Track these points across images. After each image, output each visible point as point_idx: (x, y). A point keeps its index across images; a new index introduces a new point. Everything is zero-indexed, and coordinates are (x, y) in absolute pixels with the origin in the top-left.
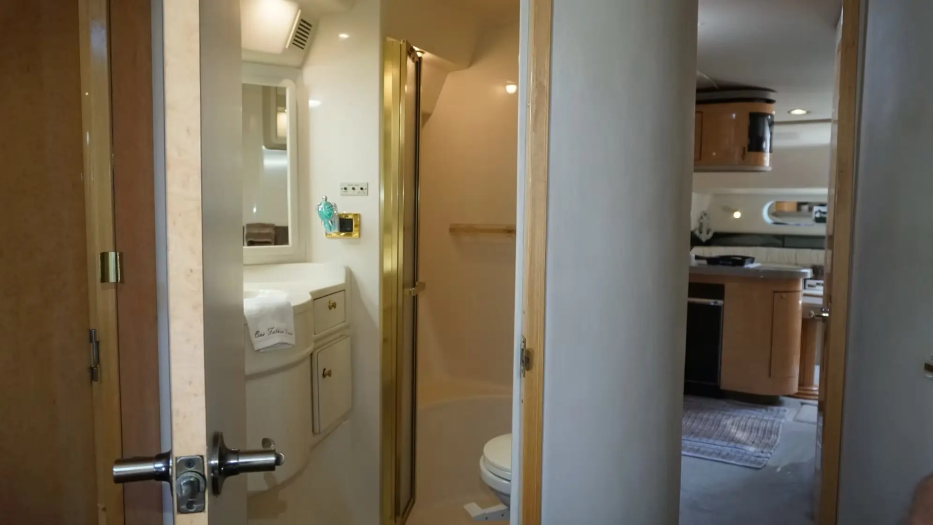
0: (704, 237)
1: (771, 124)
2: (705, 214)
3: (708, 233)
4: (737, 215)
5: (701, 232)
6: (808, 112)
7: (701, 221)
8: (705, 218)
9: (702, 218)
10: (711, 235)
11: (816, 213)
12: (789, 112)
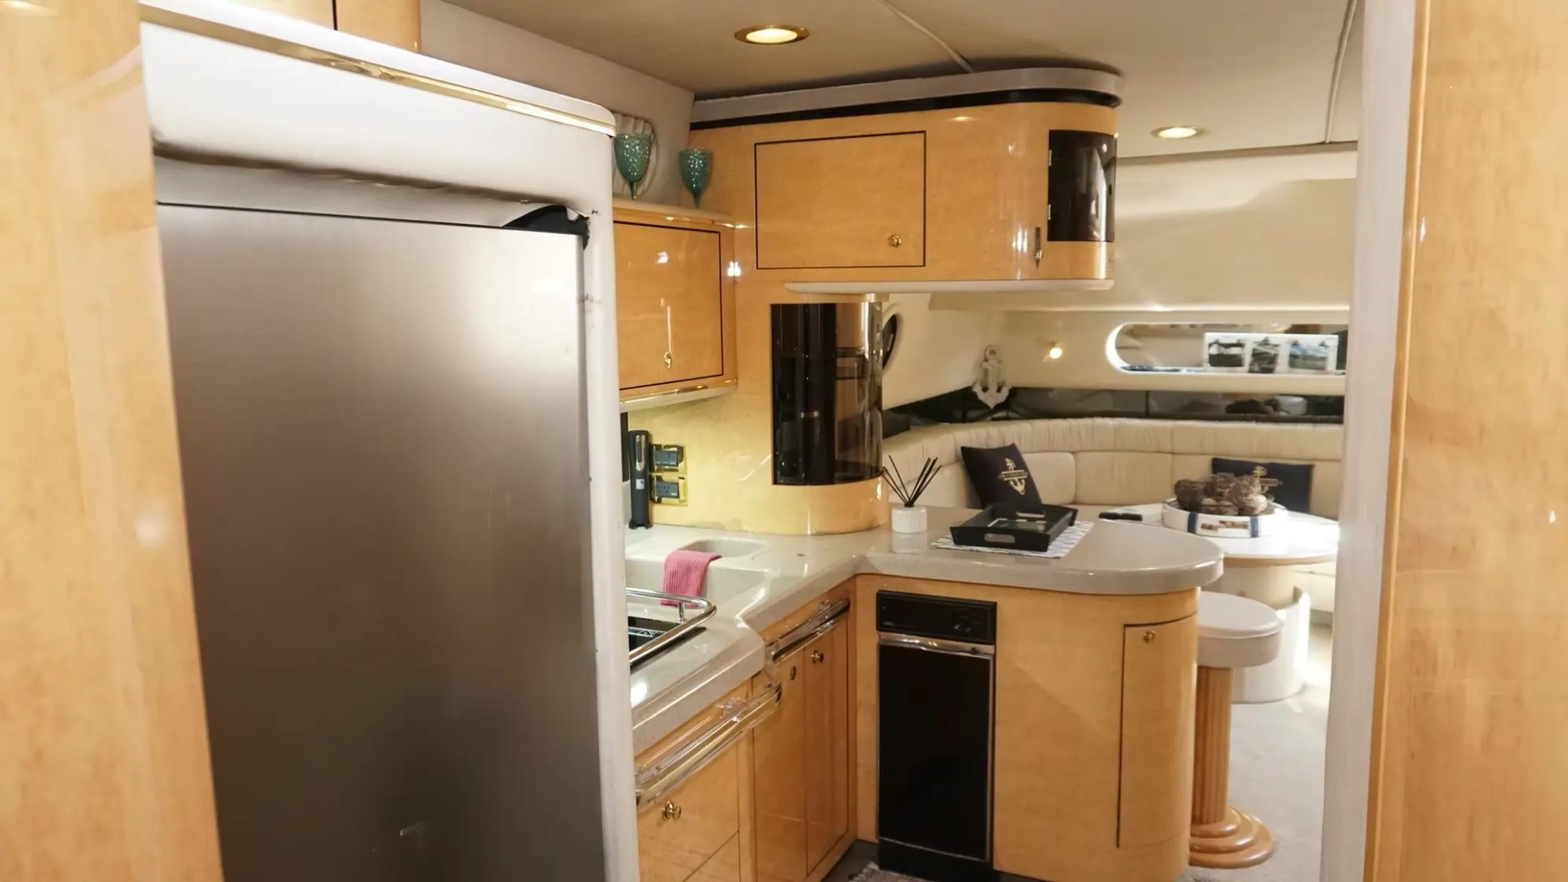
0: (991, 399)
1: (1110, 164)
2: (993, 352)
3: (999, 390)
4: (1056, 353)
5: (985, 389)
6: (1200, 133)
7: (985, 365)
8: (993, 361)
9: (986, 360)
10: (1005, 393)
11: (1210, 345)
12: (1155, 133)
